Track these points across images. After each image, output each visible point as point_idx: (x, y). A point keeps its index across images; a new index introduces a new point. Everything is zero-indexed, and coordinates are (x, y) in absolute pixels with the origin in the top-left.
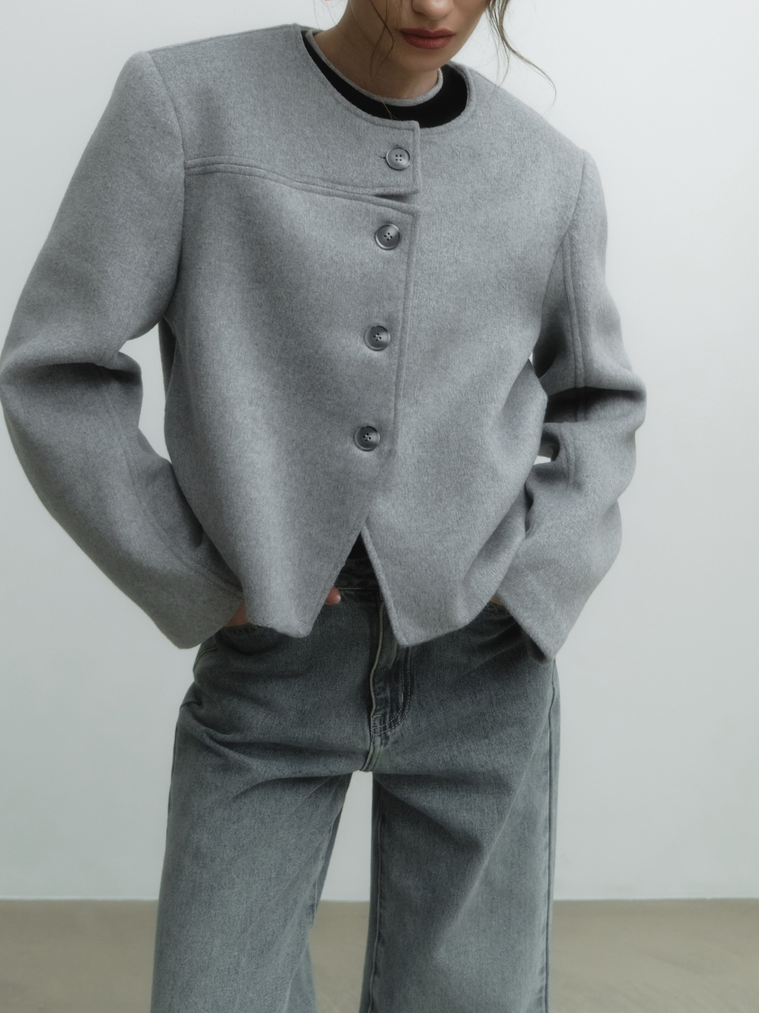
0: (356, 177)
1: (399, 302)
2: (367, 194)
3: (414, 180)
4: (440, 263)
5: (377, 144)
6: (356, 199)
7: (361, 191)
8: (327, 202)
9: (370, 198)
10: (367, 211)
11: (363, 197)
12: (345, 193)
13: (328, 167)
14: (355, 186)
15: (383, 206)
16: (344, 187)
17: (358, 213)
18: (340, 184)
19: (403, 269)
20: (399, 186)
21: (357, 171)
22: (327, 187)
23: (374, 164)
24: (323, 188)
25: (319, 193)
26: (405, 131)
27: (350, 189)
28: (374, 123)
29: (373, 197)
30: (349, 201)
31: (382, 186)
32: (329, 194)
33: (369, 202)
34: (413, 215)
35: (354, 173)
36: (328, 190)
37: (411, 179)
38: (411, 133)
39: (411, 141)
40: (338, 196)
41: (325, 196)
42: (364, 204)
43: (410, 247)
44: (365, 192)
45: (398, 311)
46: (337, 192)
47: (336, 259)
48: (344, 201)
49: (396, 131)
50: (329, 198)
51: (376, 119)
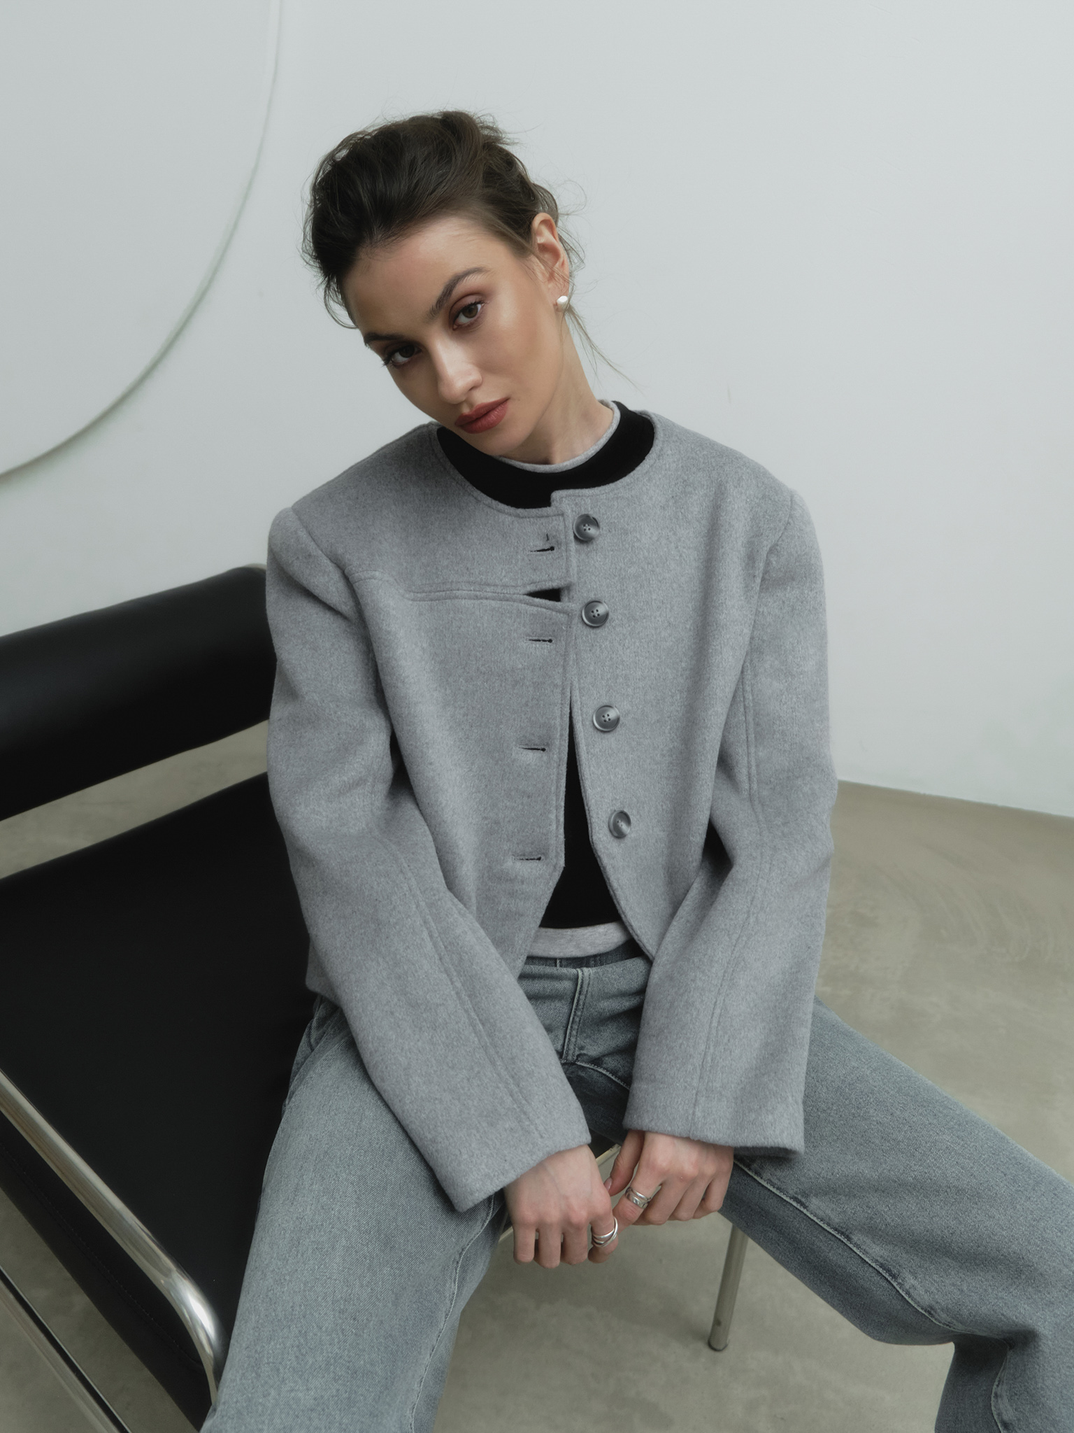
0: (505, 576)
1: (556, 708)
2: (518, 594)
3: (568, 571)
4: (656, 629)
5: (525, 537)
6: (507, 600)
7: (512, 590)
8: (474, 607)
9: (522, 597)
10: (519, 612)
11: (514, 596)
12: (494, 595)
13: (473, 569)
14: (505, 586)
15: (535, 606)
16: (492, 588)
17: (508, 615)
18: (488, 585)
19: (558, 673)
20: (551, 580)
21: (505, 570)
22: (474, 590)
23: (523, 559)
24: (470, 592)
25: (465, 599)
26: (554, 518)
27: (499, 590)
28: (518, 516)
29: (525, 596)
30: (498, 602)
31: (533, 582)
32: (477, 598)
33: (521, 601)
34: (568, 615)
35: (502, 572)
36: (475, 593)
37: (564, 571)
38: (561, 518)
39: (561, 527)
40: (487, 599)
41: (472, 601)
42: (516, 604)
43: (566, 649)
44: (516, 591)
45: (555, 719)
46: (485, 594)
47: (483, 669)
48: (493, 603)
49: (543, 520)
50: (477, 602)
51: (520, 511)
